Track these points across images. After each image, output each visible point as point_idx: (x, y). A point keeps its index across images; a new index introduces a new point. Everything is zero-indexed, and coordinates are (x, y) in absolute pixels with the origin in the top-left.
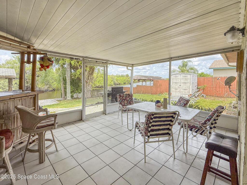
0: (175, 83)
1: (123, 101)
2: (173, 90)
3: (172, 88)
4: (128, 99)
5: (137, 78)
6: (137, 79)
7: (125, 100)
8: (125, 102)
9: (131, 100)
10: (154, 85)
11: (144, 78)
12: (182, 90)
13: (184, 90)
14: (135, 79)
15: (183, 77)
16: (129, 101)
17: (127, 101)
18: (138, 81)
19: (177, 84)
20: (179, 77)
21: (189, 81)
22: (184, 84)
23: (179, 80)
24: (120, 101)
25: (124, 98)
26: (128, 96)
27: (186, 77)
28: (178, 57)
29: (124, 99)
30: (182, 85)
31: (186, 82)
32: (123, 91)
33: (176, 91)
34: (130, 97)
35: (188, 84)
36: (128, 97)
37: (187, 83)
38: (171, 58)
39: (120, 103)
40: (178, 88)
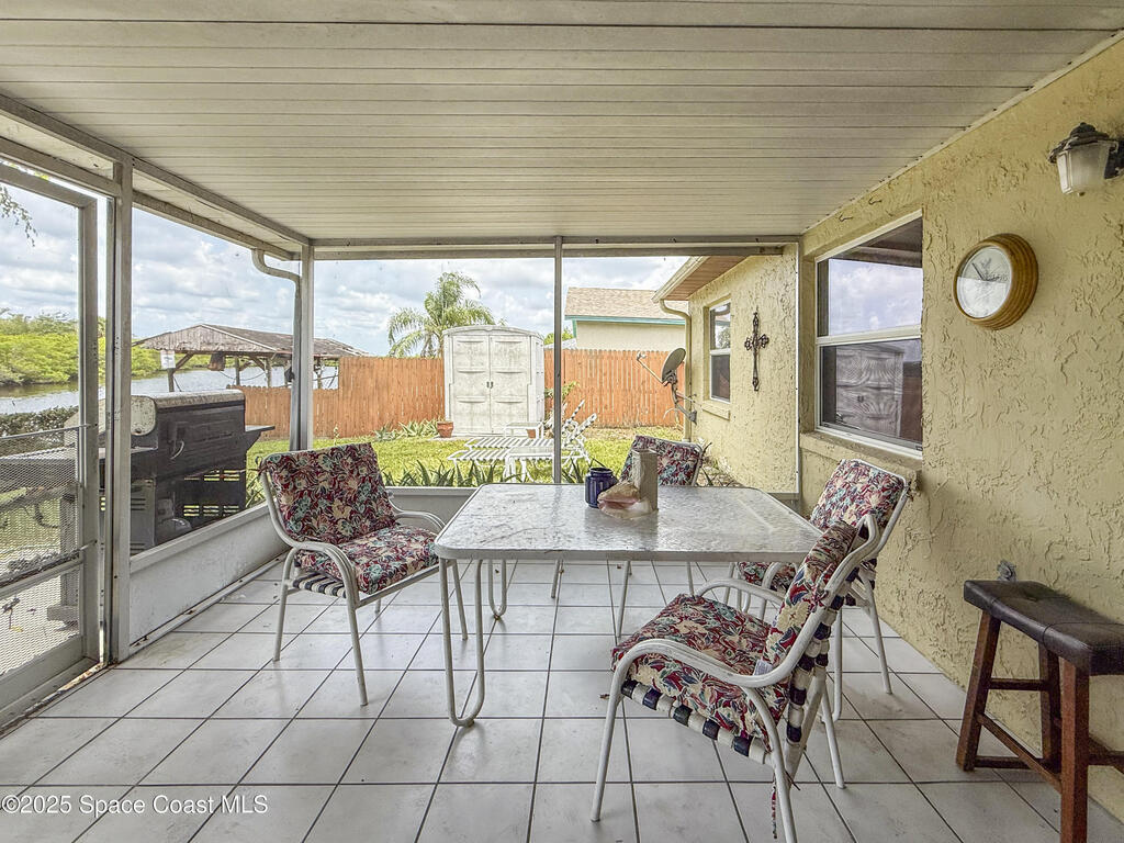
0: (465, 375)
1: (323, 503)
2: (460, 406)
3: (455, 397)
4: (354, 484)
5: (209, 344)
6: (203, 348)
7: (330, 498)
8: (337, 514)
9: (374, 491)
10: (343, 383)
11: (255, 347)
12: (497, 407)
13: (507, 406)
14: (187, 347)
15: (500, 345)
16: (363, 497)
17: (351, 502)
18: (213, 361)
19: (474, 376)
20: (484, 347)
21: (524, 362)
22: (507, 376)
23: (486, 359)
24: (300, 514)
25: (327, 486)
26: (350, 460)
27: (514, 346)
28: (597, 242)
29: (323, 489)
30: (497, 380)
31: (514, 368)
32: (248, 428)
33: (472, 414)
34: (364, 471)
35: (523, 380)
36: (347, 469)
37: (516, 376)
38: (564, 239)
39: (303, 532)
40: (481, 399)
